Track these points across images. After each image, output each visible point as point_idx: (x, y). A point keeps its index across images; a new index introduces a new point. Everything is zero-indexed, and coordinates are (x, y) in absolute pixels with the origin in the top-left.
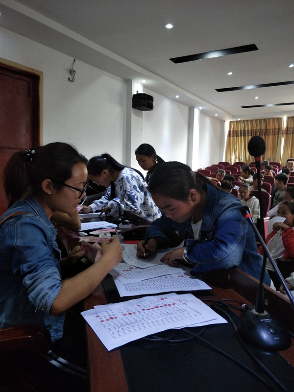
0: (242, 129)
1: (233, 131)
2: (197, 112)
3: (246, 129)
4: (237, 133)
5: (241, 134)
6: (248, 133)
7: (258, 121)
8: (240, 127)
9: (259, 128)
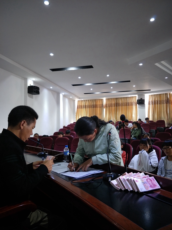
0: (84, 105)
1: (80, 106)
2: (61, 96)
3: (86, 104)
4: (81, 107)
5: (84, 107)
6: (87, 106)
7: (92, 101)
8: (83, 104)
9: (92, 104)
